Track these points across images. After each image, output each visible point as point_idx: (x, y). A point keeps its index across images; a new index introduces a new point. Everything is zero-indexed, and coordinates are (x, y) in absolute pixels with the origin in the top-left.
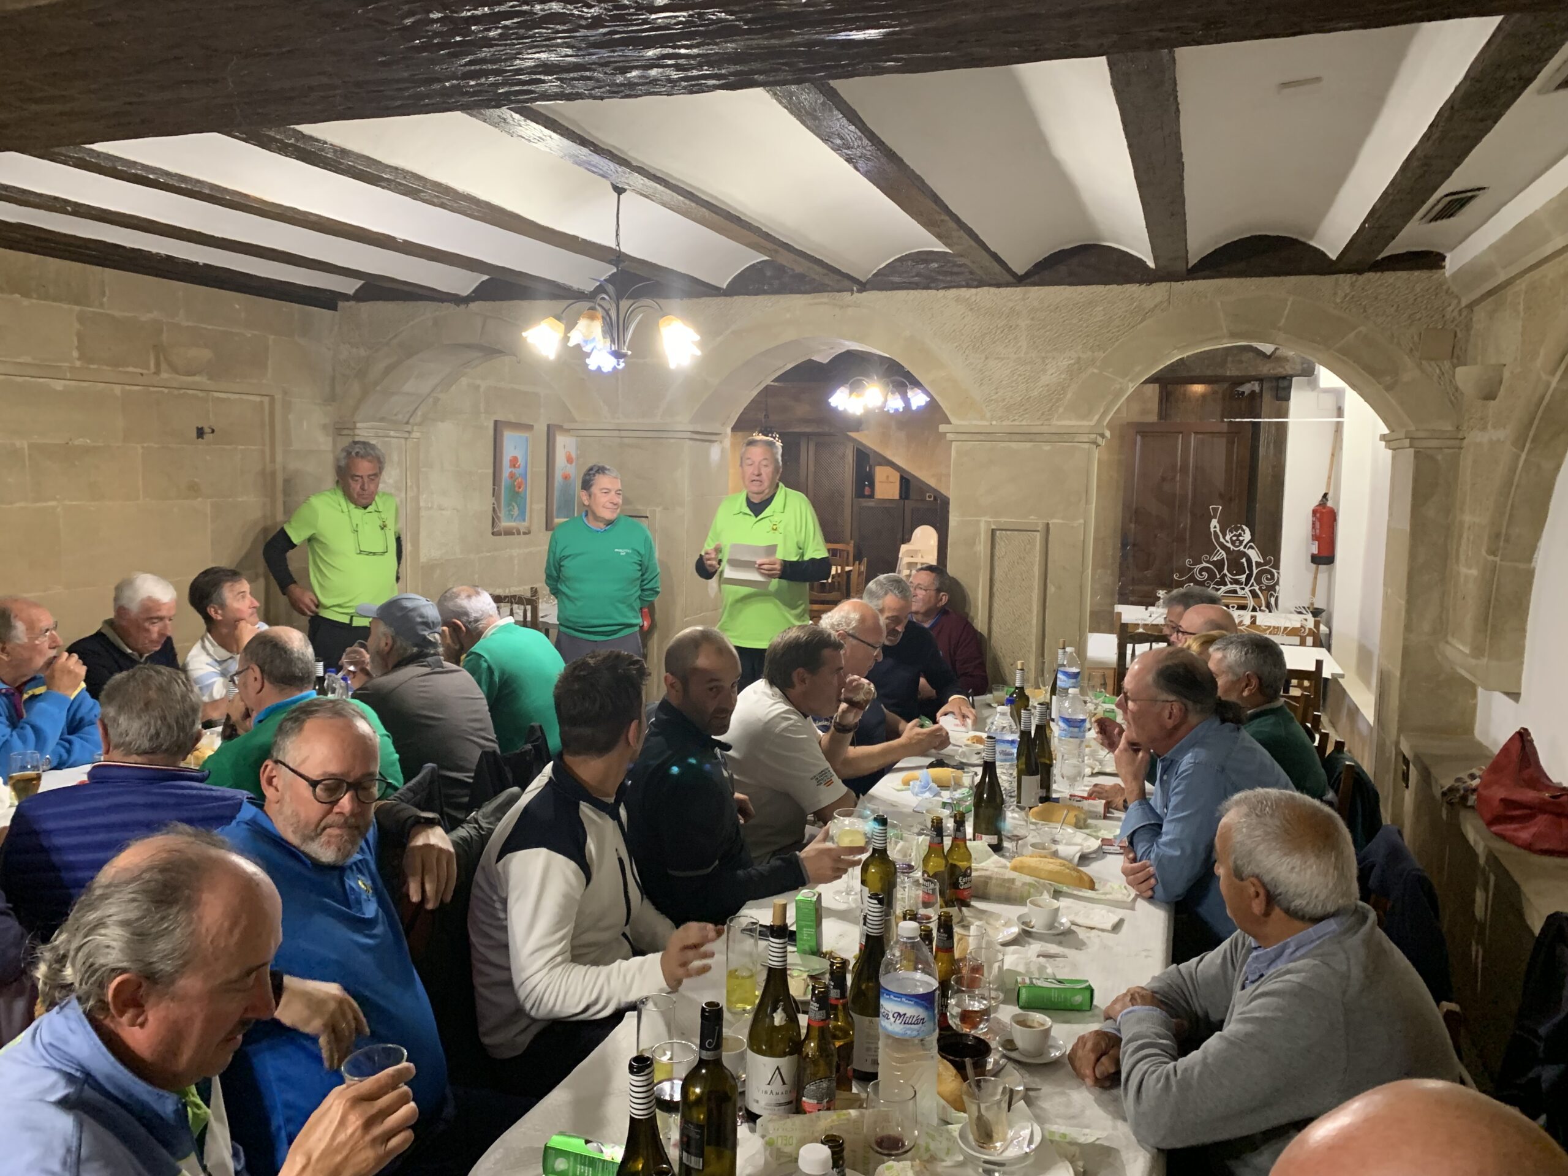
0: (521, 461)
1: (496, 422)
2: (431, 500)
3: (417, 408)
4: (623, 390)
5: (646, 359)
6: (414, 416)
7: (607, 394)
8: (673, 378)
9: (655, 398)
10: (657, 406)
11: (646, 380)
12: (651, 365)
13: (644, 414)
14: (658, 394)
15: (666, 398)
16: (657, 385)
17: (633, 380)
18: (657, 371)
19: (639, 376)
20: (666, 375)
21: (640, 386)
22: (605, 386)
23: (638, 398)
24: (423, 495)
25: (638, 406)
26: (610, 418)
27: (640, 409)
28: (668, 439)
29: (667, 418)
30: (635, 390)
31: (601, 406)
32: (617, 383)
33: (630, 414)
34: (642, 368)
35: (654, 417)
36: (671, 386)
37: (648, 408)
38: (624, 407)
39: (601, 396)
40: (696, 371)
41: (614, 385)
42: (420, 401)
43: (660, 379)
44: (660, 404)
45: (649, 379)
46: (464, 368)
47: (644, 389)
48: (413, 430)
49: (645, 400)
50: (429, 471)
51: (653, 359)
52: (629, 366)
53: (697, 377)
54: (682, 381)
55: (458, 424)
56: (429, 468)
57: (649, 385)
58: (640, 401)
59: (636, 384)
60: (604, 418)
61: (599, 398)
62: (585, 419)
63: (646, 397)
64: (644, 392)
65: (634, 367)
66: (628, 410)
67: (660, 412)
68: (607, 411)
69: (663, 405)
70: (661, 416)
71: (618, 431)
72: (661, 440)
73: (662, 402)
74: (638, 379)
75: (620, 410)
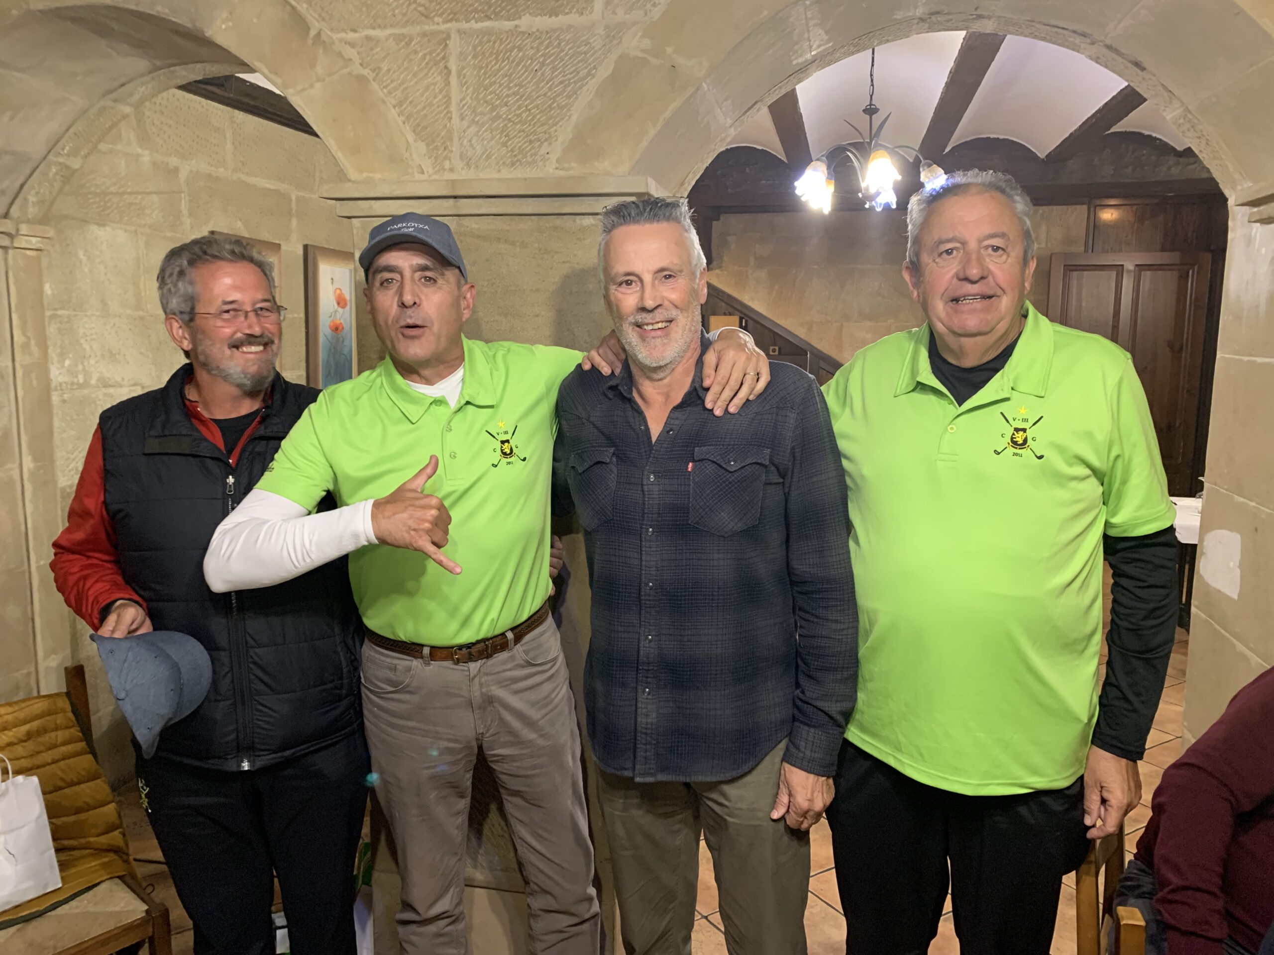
2: (84, 369)
3: (22, 186)
4: (461, 101)
5: (520, 18)
6: (18, 201)
7: (425, 112)
8: (590, 64)
9: (541, 117)
10: (547, 136)
11: (520, 71)
12: (533, 33)
13: (515, 156)
14: (550, 105)
15: (570, 117)
16: (547, 83)
17: (485, 73)
18: (547, 47)
19: (500, 65)
20: (570, 58)
21: (505, 87)
22: (418, 94)
23: (498, 117)
24: (64, 360)
25: (500, 138)
26: (431, 171)
27: (505, 144)
28: (578, 217)
29: (573, 165)
30: (492, 99)
31: (407, 141)
32: (446, 85)
33: (479, 159)
34: (509, 44)
35: (541, 163)
36: (584, 86)
37: (525, 143)
38: (466, 141)
39: (409, 118)
40: (647, 43)
41: (441, 91)
42: (28, 172)
43: (554, 69)
44: (556, 131)
45: (526, 71)
46: (115, 101)
47: (514, 94)
48: (18, 230)
49: (516, 124)
50: (76, 316)
51: (539, 17)
52: (477, 41)
53: (650, 58)
54: (610, 71)
55: (136, 231)
56: (74, 310)
57: (525, 85)
58: (506, 125)
59: (495, 82)
60: (416, 174)
61: (404, 123)
62: (371, 175)
63: (519, 115)
64: (515, 103)
65: (489, 41)
66: (474, 149)
67: (556, 150)
68: (425, 155)
69: (564, 133)
70: (557, 161)
71: (451, 201)
72: (558, 221)
73: (561, 126)
74: (499, 70)
75: (454, 149)
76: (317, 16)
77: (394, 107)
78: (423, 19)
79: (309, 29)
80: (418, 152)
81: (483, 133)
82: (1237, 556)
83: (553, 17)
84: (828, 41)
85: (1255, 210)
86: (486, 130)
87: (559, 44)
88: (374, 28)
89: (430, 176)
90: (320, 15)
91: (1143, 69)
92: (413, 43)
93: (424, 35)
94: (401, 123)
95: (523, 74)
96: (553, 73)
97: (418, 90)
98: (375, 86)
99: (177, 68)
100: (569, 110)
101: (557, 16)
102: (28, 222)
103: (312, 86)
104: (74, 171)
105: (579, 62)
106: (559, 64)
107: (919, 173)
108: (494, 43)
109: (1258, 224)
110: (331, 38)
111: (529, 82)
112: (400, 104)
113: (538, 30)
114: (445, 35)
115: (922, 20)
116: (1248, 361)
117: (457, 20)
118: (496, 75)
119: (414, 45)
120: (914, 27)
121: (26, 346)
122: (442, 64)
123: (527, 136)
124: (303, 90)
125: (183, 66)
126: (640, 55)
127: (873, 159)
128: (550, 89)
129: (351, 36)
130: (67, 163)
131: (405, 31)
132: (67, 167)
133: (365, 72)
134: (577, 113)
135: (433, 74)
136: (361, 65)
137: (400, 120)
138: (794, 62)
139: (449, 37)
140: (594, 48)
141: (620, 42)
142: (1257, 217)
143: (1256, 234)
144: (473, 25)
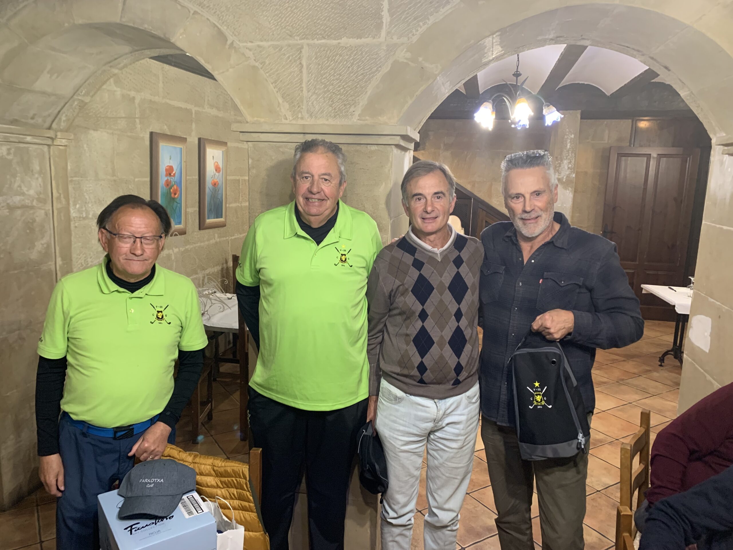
0: (176, 170)
1: (151, 134)
2: (86, 209)
3: (59, 112)
4: (308, 82)
5: (341, 39)
6: (56, 121)
7: (288, 87)
8: (378, 65)
9: (351, 92)
10: (354, 102)
11: (340, 67)
12: (348, 47)
13: (336, 112)
14: (356, 86)
15: (366, 92)
16: (355, 74)
17: (322, 67)
18: (355, 55)
19: (330, 63)
20: (368, 61)
21: (332, 75)
22: (285, 77)
23: (328, 91)
24: (76, 205)
25: (329, 102)
26: (291, 118)
27: (331, 106)
28: (369, 146)
29: (367, 118)
30: (325, 81)
31: (279, 103)
32: (300, 72)
33: (317, 113)
34: (334, 52)
35: (350, 117)
36: (374, 76)
37: (342, 105)
38: (310, 103)
39: (279, 89)
40: (408, 55)
41: (297, 75)
42: (62, 104)
43: (359, 66)
44: (358, 100)
45: (343, 67)
46: (111, 67)
47: (336, 79)
48: (56, 136)
49: (338, 95)
50: (82, 180)
51: (351, 39)
52: (318, 50)
53: (410, 63)
54: (389, 68)
55: (113, 133)
56: (81, 177)
57: (343, 74)
58: (332, 96)
59: (327, 73)
60: (283, 119)
61: (277, 92)
62: (259, 119)
63: (339, 91)
64: (337, 84)
65: (324, 50)
66: (314, 107)
67: (358, 110)
68: (288, 110)
69: (363, 101)
70: (359, 115)
71: (302, 135)
72: (358, 148)
73: (361, 97)
74: (329, 66)
75: (304, 107)
76: (231, 34)
77: (272, 83)
78: (289, 37)
79: (227, 40)
80: (284, 109)
81: (319, 99)
82: (709, 331)
83: (359, 39)
84: (502, 51)
85: (726, 148)
86: (321, 98)
87: (362, 53)
88: (262, 41)
89: (290, 121)
90: (233, 33)
91: (669, 70)
92: (283, 50)
93: (289, 46)
94: (275, 92)
95: (342, 69)
96: (358, 69)
97: (285, 75)
98: (262, 71)
99: (146, 51)
100: (366, 89)
101: (361, 38)
102: (61, 131)
103: (228, 70)
104: (86, 104)
105: (372, 64)
106: (361, 64)
107: (542, 110)
108: (327, 51)
109: (727, 155)
110: (239, 45)
111: (345, 73)
112: (275, 82)
113: (350, 46)
114: (300, 46)
115: (552, 39)
116: (719, 228)
117: (307, 39)
118: (327, 69)
119: (284, 51)
120: (548, 42)
121: (59, 198)
122: (298, 62)
123: (342, 102)
124: (223, 72)
125: (149, 50)
126: (405, 61)
127: (518, 103)
128: (356, 77)
129: (249, 44)
130: (83, 99)
131: (278, 43)
132: (83, 101)
133: (257, 64)
134: (369, 91)
135: (293, 67)
136: (255, 60)
137: (275, 90)
138: (483, 62)
139: (302, 47)
140: (380, 56)
141: (394, 53)
142: (726, 152)
143: (726, 160)
144: (316, 41)
